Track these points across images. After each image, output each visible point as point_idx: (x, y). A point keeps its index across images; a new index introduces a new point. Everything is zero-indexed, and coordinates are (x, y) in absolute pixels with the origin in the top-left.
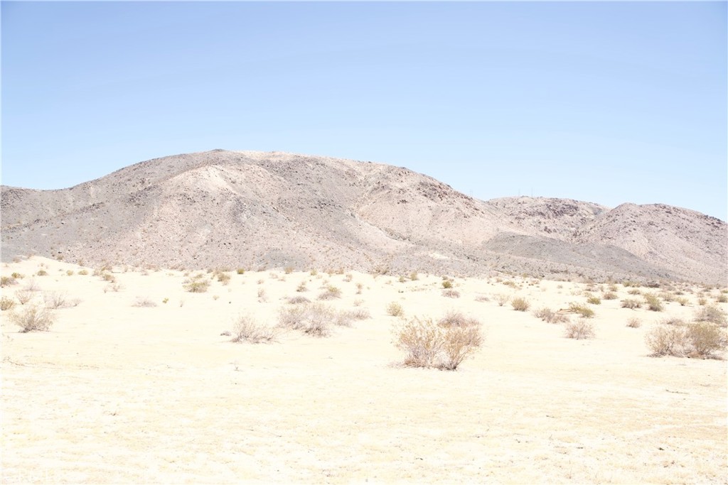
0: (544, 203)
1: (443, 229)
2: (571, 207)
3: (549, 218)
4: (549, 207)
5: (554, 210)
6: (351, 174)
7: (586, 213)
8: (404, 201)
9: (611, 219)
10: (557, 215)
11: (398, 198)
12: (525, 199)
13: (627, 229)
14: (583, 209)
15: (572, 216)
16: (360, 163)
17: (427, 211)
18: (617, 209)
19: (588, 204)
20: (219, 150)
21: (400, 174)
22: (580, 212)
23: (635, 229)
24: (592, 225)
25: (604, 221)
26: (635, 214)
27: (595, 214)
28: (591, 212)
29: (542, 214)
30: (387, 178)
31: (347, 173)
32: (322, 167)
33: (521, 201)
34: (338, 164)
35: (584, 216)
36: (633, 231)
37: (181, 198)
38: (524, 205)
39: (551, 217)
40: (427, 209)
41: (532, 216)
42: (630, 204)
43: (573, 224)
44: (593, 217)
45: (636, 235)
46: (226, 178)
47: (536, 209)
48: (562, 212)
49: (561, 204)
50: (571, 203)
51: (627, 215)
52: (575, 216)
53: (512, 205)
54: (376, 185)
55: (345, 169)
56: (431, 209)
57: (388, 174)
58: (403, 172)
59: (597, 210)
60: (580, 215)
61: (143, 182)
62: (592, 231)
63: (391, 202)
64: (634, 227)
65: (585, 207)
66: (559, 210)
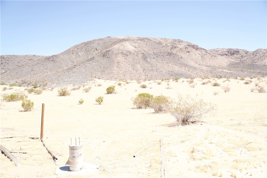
0: (226, 50)
1: (209, 61)
2: (236, 52)
3: (229, 56)
4: (228, 52)
5: (230, 53)
6: (160, 43)
7: (243, 53)
8: (189, 52)
9: (254, 55)
10: (232, 55)
11: (186, 50)
12: (219, 49)
13: (262, 59)
14: (241, 52)
15: (237, 55)
16: (162, 39)
17: (198, 55)
18: (256, 51)
19: (243, 50)
20: (109, 37)
21: (179, 42)
22: (240, 53)
23: (265, 59)
24: (247, 58)
25: (252, 56)
26: (264, 53)
27: (246, 54)
28: (244, 53)
29: (226, 55)
30: (175, 44)
31: (158, 43)
32: (150, 41)
33: (217, 50)
34: (154, 40)
35: (242, 55)
36: (264, 59)
37: (122, 54)
38: (219, 52)
39: (230, 56)
40: (198, 54)
41: (223, 55)
42: (261, 49)
43: (238, 58)
44: (245, 55)
45: (265, 61)
46: (133, 46)
47: (224, 53)
48: (234, 54)
49: (232, 50)
50: (236, 50)
51: (261, 53)
52: (238, 55)
53: (214, 52)
54: (172, 47)
55: (158, 41)
56: (200, 54)
57: (175, 42)
58: (180, 41)
59: (246, 52)
60: (240, 54)
61: (97, 50)
62: (247, 60)
63: (184, 52)
64: (264, 58)
65: (241, 51)
66: (232, 53)
